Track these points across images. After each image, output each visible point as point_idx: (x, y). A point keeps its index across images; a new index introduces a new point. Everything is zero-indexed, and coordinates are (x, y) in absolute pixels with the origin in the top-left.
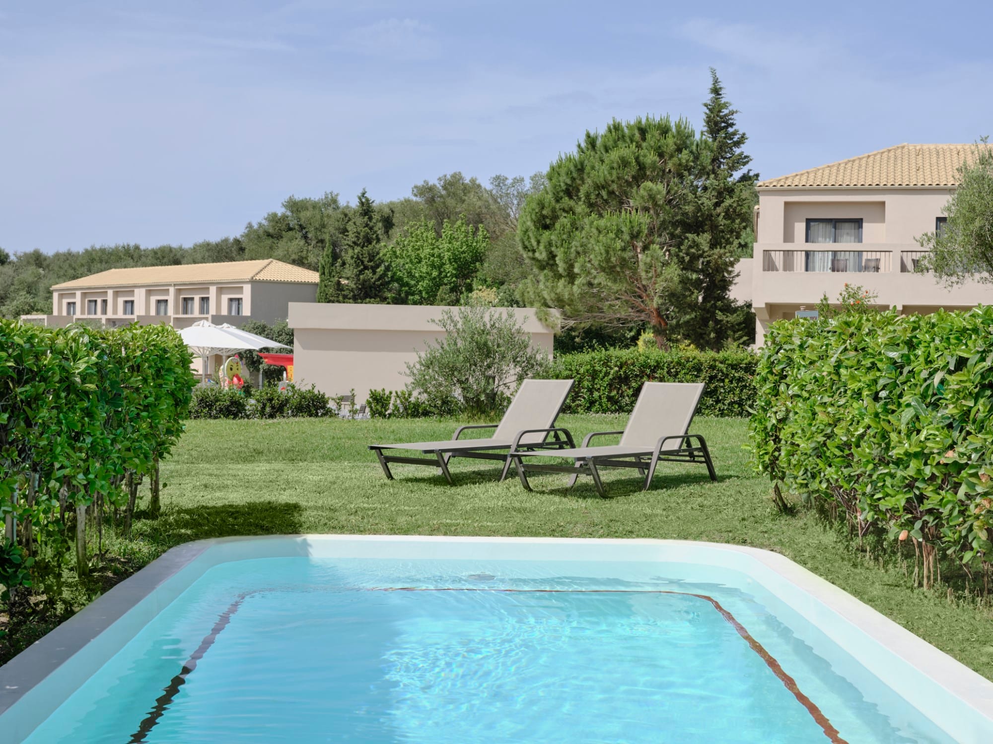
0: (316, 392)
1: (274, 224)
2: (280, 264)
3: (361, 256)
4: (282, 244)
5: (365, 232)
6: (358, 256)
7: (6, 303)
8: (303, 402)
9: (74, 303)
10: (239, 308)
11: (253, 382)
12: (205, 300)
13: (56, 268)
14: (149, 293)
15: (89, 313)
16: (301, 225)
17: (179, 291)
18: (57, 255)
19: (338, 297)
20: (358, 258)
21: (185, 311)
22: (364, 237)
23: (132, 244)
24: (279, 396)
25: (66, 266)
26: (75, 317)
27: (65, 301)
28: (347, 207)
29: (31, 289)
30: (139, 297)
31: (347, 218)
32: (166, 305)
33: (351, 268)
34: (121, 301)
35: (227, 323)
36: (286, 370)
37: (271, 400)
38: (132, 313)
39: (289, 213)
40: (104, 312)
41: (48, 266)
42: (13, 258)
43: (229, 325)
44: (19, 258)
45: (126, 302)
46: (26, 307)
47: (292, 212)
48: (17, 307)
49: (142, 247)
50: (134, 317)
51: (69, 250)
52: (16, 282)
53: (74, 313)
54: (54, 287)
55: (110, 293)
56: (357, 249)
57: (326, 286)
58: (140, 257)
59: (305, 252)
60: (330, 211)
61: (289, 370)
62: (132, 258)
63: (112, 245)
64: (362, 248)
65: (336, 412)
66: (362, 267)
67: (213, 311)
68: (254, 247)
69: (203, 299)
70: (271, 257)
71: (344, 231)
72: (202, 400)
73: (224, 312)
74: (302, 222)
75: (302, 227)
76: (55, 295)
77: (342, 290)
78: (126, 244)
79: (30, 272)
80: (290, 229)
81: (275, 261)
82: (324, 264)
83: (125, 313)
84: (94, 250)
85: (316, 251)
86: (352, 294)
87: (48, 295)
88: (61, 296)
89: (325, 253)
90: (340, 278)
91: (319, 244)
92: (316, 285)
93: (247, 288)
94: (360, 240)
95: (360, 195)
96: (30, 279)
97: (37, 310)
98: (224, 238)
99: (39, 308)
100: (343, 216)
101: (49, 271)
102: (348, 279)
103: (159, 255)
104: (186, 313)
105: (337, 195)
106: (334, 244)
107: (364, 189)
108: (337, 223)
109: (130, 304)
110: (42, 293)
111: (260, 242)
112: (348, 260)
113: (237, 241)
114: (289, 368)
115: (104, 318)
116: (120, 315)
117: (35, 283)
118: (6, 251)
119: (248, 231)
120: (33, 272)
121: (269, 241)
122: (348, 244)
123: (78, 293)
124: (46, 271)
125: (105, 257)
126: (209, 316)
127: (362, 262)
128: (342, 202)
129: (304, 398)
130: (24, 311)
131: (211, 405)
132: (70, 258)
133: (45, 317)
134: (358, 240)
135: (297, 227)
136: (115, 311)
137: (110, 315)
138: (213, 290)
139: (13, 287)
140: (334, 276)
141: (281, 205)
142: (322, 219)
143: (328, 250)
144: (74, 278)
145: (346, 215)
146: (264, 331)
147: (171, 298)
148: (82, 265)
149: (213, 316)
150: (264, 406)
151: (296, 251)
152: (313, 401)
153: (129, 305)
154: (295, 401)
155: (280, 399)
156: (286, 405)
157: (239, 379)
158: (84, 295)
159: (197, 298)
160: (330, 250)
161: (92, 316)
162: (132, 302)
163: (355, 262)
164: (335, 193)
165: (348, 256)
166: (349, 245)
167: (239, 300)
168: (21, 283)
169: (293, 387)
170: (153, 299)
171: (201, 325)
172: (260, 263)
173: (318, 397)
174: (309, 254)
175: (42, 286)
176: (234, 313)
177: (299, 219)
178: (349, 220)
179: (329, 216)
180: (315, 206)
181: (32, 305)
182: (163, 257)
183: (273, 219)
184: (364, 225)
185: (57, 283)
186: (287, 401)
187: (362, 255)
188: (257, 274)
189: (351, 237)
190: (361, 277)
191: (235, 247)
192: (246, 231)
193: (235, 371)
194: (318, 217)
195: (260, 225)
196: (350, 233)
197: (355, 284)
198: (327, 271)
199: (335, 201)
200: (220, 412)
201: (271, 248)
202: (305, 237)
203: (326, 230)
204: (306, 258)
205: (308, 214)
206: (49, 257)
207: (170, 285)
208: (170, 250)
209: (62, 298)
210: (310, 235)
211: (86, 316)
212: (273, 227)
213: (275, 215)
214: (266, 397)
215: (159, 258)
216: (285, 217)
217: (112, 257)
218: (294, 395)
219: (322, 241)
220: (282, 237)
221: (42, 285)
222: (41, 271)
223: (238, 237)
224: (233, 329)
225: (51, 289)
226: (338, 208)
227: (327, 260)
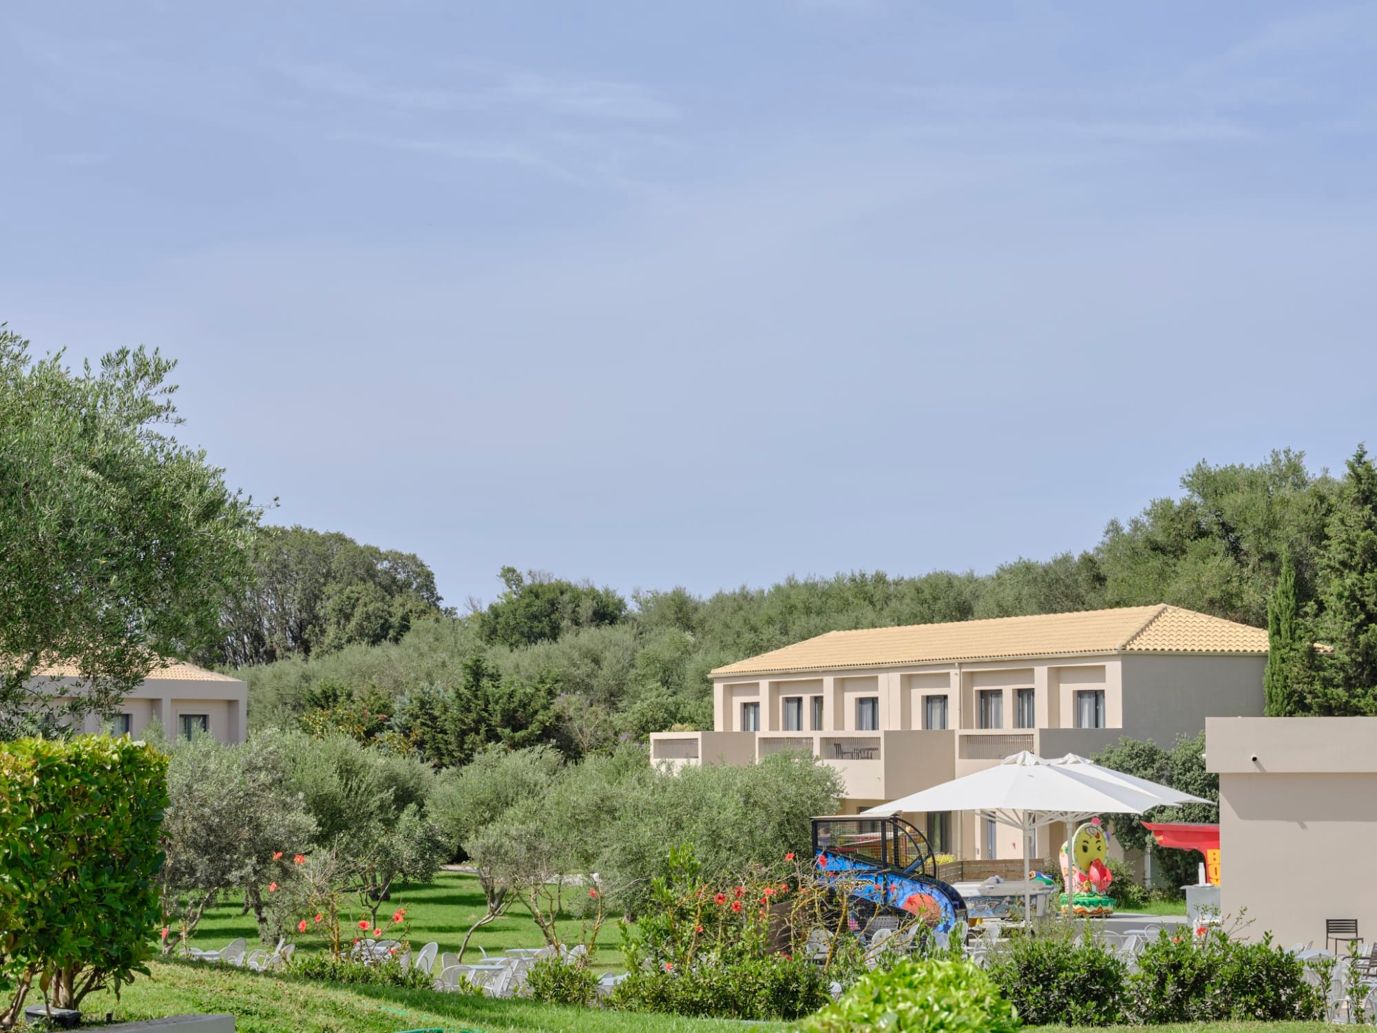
0: (1273, 947)
1: (1166, 523)
2: (1183, 613)
3: (1358, 593)
4: (1185, 566)
5: (1365, 539)
6: (1352, 592)
7: (620, 705)
8: (1248, 973)
9: (756, 705)
10: (1097, 711)
11: (1131, 872)
12: (1025, 695)
13: (718, 627)
14: (908, 682)
15: (786, 728)
16: (1223, 524)
17: (969, 678)
18: (719, 599)
19: (1311, 683)
20: (1353, 597)
21: (984, 722)
22: (1365, 551)
23: (870, 573)
24: (1194, 960)
25: (737, 623)
26: (758, 735)
27: (737, 701)
28: (1325, 480)
29: (668, 676)
30: (888, 689)
31: (1325, 506)
32: (945, 707)
33: (1339, 618)
34: (850, 698)
35: (1074, 753)
36: (1202, 858)
37: (1176, 967)
38: (874, 726)
39: (1197, 500)
40: (817, 724)
41: (702, 622)
42: (632, 607)
43: (1078, 758)
44: (644, 605)
45: (861, 701)
46: (661, 715)
47: (1205, 496)
48: (643, 715)
49: (890, 578)
50: (879, 733)
51: (744, 588)
52: (639, 662)
53: (756, 728)
54: (716, 672)
55: (829, 681)
56: (1351, 578)
57: (1283, 661)
58: (887, 599)
59: (1236, 584)
60: (1287, 491)
61: (1210, 859)
62: (871, 602)
63: (830, 577)
64: (1362, 573)
65: (1321, 993)
66: (1363, 616)
67: (1042, 720)
68: (1125, 574)
69: (1020, 693)
70: (1161, 601)
71: (1320, 536)
72: (1028, 967)
73: (1067, 722)
74: (1226, 518)
75: (1227, 529)
76: (718, 688)
77: (1320, 668)
78: (857, 574)
79: (667, 639)
80: (1202, 534)
81: (1171, 608)
82: (1277, 610)
83: (860, 726)
84: (793, 585)
85: (1260, 579)
86: (1342, 674)
87: (704, 686)
88: (730, 691)
89: (1279, 589)
90: (1315, 641)
91: (1267, 564)
92: (1262, 657)
93: (1114, 670)
94: (1357, 558)
95: (1351, 459)
96: (667, 655)
97: (682, 721)
98: (1060, 556)
99: (687, 715)
100: (1316, 501)
101: (705, 634)
102: (1332, 641)
103: (927, 595)
104: (986, 727)
105: (1300, 455)
106: (1298, 563)
107: (1360, 446)
108: (1302, 516)
109: (870, 705)
110: (692, 684)
111: (1136, 564)
112: (1332, 602)
113: (1089, 561)
114: (1210, 854)
115: (817, 736)
116: (850, 730)
117: (678, 662)
118: (619, 594)
119: (1112, 540)
120: (672, 640)
121: (1156, 562)
122: (1329, 566)
123: (764, 685)
124: (699, 635)
125: (816, 602)
126: (1035, 732)
127: (1363, 605)
128: (1312, 471)
129: (1249, 962)
130: (655, 721)
131: (1049, 979)
132: (746, 606)
133: (698, 735)
134: (1352, 557)
135: (1215, 528)
136: (839, 723)
137: (829, 730)
138: (1041, 673)
139: (633, 671)
140: (1301, 638)
141: (1179, 482)
142: (1269, 510)
143: (1286, 581)
144: (756, 649)
145: (1322, 499)
146: (1153, 761)
147: (953, 691)
148: (770, 621)
149: (1043, 732)
150: (1162, 981)
151: (1216, 580)
152: (1268, 969)
153: (868, 708)
154: (1226, 971)
155: (1197, 965)
156: (1209, 977)
157: (1103, 872)
158: (776, 688)
159: (1008, 691)
160: (1291, 581)
161: (794, 734)
162: (874, 701)
163: (1347, 605)
164: (1295, 450)
165: (1331, 589)
166: (1332, 568)
167: (1098, 695)
168: (650, 661)
169: (1224, 938)
170: (918, 694)
171: (1019, 761)
172: (1137, 615)
173: (1279, 961)
174: (1245, 587)
175: (690, 669)
176: (1086, 724)
177: (1219, 512)
178: (1329, 511)
179: (1285, 503)
180: (1253, 481)
181: (673, 709)
182: (935, 599)
183: (1163, 511)
184: (1364, 524)
185: (722, 664)
186: (1212, 968)
187: (1361, 589)
188: (1134, 638)
189: (1336, 552)
190: (1362, 637)
191: (1084, 574)
192: (1107, 540)
193: (1093, 853)
194: (1262, 504)
195: (1136, 524)
196: (1334, 542)
197: (1348, 654)
198: (1284, 627)
199: (1295, 469)
200: (1068, 993)
201: (1162, 575)
202: (1235, 549)
203: (1278, 533)
204: (1239, 595)
205: (1239, 499)
206: (704, 604)
207: (951, 665)
208: (950, 582)
209: (732, 695)
210: (1244, 546)
211: (781, 734)
212: (1165, 530)
213: (1168, 504)
214: (1164, 961)
215: (925, 601)
216: (1189, 508)
217: (830, 601)
218: (1226, 954)
219: (1272, 557)
220: (1184, 552)
221: (693, 665)
222: (689, 637)
223: (1091, 552)
224: (1087, 768)
225: (709, 676)
226: (1304, 483)
227: (1284, 604)
